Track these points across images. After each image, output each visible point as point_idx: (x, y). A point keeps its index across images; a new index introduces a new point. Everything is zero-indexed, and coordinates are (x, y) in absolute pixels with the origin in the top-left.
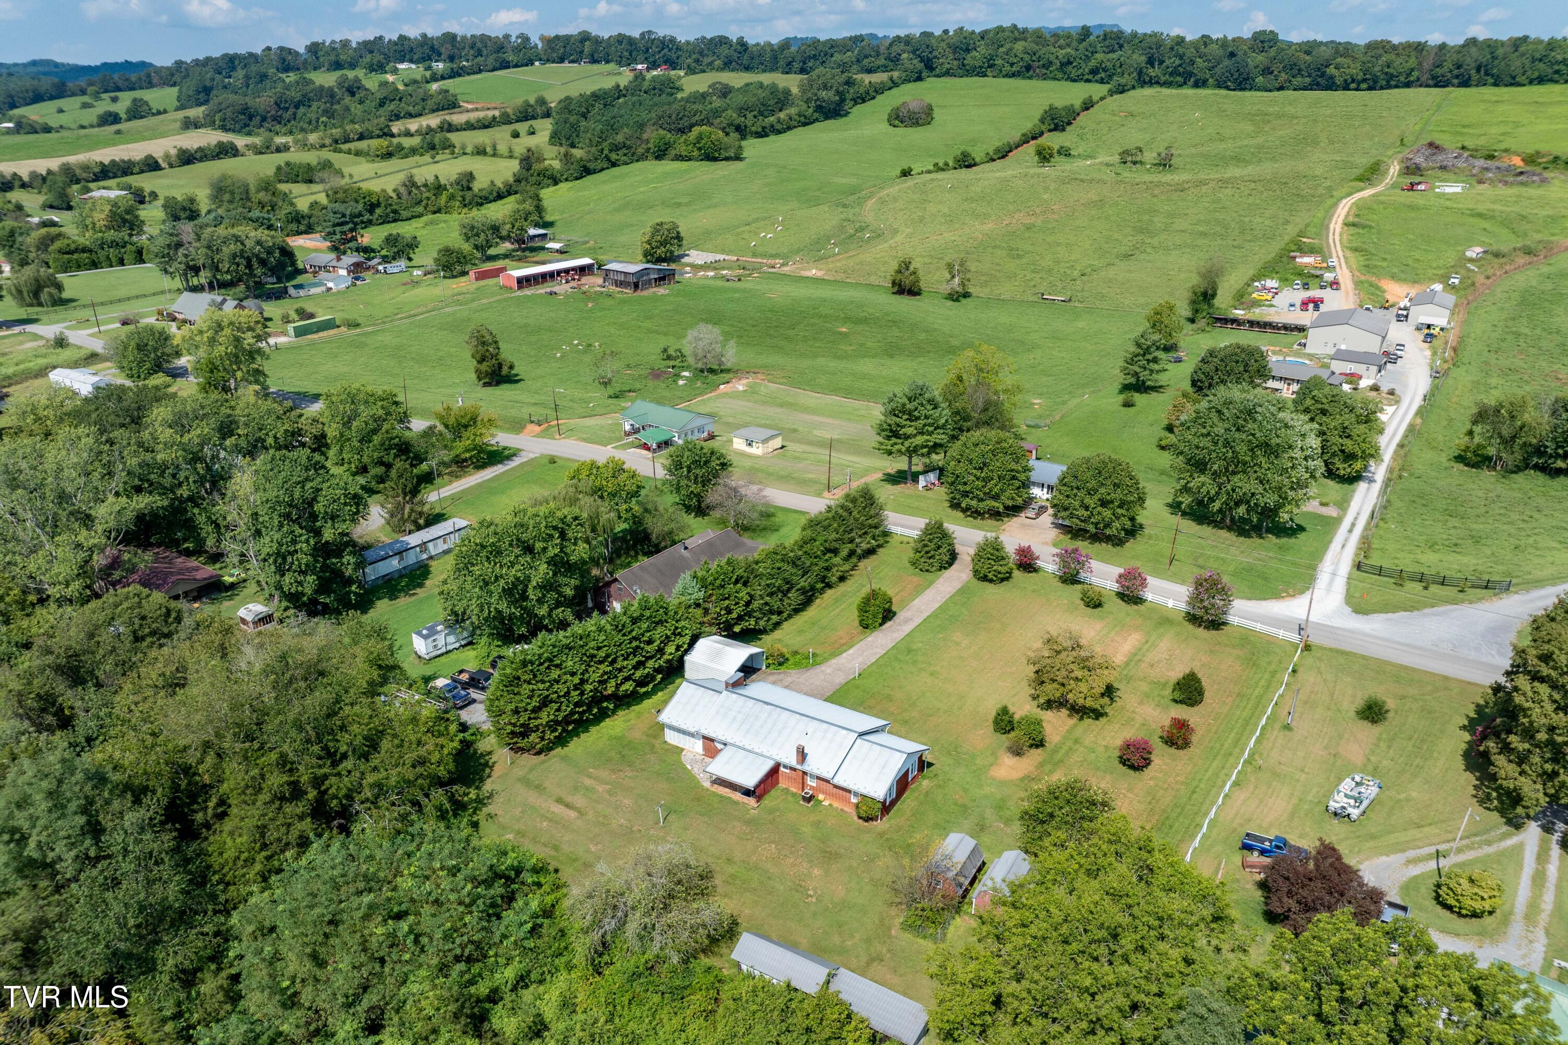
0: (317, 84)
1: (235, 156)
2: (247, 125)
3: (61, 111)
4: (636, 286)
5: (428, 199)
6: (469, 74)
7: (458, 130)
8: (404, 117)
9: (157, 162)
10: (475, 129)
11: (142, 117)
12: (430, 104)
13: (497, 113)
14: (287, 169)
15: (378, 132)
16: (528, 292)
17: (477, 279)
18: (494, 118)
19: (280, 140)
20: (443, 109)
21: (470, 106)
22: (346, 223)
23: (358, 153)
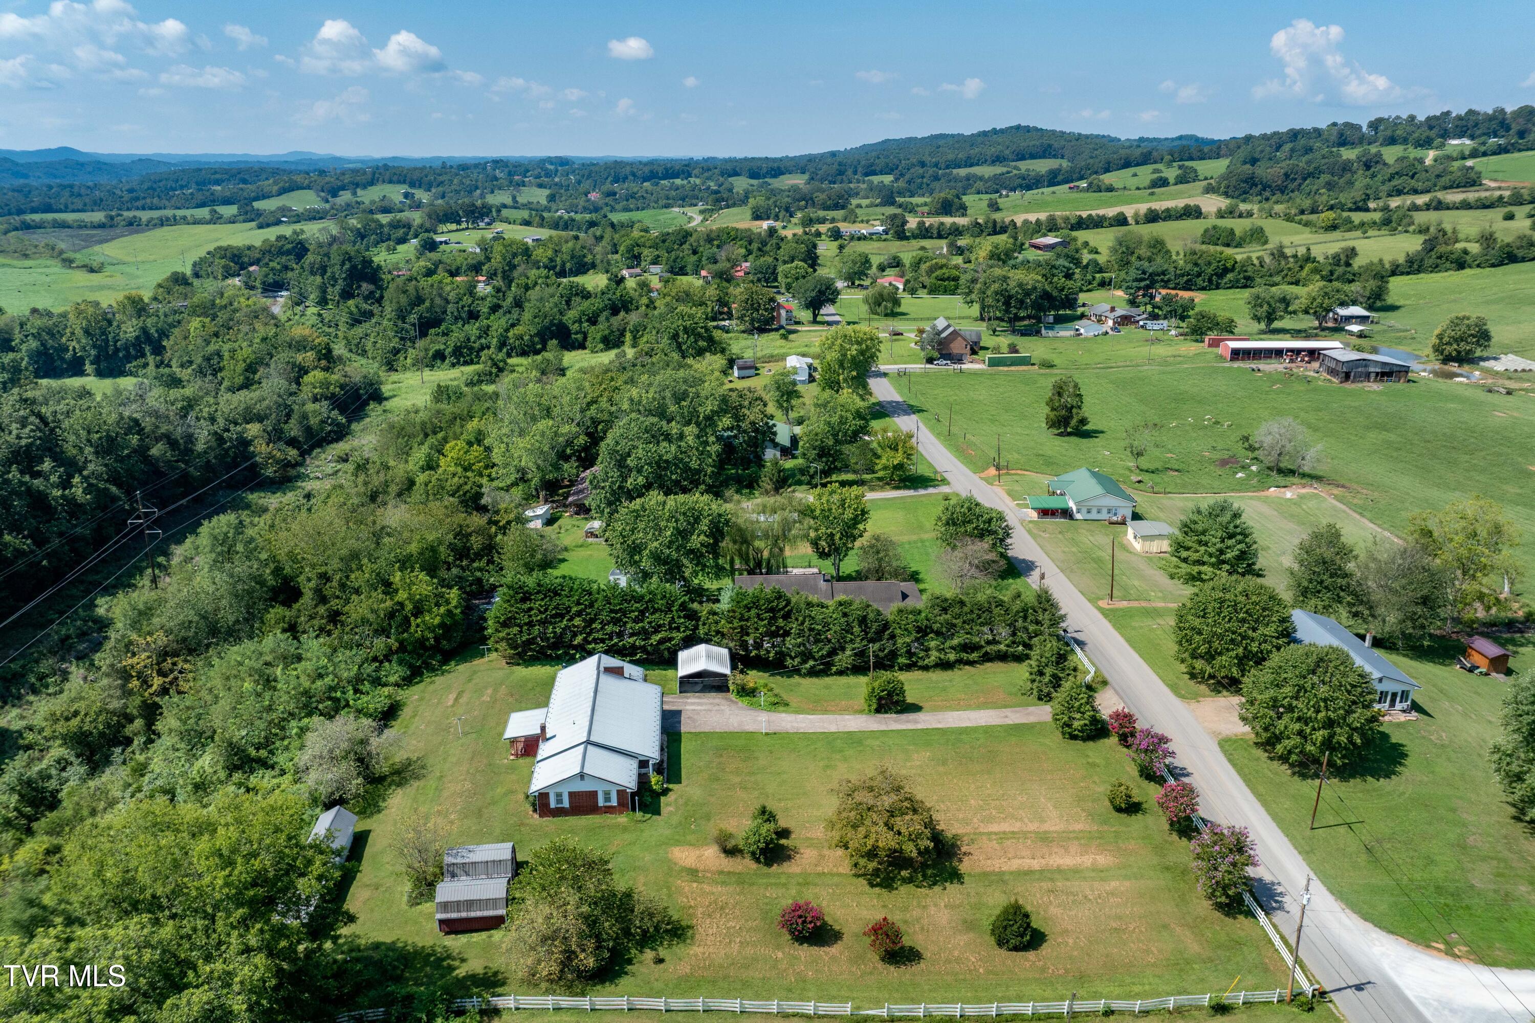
0: (1344, 158)
1: (1197, 218)
2: (1245, 193)
3: (1135, 175)
4: (1347, 377)
5: (1290, 269)
6: (1520, 150)
7: (1448, 208)
8: (1408, 193)
9: (1126, 218)
10: (1471, 208)
11: (1188, 182)
12: (1445, 180)
13: (1507, 194)
14: (1212, 232)
15: (1350, 205)
16: (1236, 365)
17: (1210, 346)
18: (1501, 198)
19: (1243, 207)
20: (1458, 187)
21: (1493, 185)
22: (1144, 280)
23: (1306, 224)
